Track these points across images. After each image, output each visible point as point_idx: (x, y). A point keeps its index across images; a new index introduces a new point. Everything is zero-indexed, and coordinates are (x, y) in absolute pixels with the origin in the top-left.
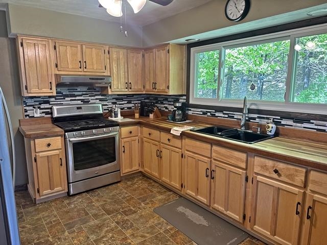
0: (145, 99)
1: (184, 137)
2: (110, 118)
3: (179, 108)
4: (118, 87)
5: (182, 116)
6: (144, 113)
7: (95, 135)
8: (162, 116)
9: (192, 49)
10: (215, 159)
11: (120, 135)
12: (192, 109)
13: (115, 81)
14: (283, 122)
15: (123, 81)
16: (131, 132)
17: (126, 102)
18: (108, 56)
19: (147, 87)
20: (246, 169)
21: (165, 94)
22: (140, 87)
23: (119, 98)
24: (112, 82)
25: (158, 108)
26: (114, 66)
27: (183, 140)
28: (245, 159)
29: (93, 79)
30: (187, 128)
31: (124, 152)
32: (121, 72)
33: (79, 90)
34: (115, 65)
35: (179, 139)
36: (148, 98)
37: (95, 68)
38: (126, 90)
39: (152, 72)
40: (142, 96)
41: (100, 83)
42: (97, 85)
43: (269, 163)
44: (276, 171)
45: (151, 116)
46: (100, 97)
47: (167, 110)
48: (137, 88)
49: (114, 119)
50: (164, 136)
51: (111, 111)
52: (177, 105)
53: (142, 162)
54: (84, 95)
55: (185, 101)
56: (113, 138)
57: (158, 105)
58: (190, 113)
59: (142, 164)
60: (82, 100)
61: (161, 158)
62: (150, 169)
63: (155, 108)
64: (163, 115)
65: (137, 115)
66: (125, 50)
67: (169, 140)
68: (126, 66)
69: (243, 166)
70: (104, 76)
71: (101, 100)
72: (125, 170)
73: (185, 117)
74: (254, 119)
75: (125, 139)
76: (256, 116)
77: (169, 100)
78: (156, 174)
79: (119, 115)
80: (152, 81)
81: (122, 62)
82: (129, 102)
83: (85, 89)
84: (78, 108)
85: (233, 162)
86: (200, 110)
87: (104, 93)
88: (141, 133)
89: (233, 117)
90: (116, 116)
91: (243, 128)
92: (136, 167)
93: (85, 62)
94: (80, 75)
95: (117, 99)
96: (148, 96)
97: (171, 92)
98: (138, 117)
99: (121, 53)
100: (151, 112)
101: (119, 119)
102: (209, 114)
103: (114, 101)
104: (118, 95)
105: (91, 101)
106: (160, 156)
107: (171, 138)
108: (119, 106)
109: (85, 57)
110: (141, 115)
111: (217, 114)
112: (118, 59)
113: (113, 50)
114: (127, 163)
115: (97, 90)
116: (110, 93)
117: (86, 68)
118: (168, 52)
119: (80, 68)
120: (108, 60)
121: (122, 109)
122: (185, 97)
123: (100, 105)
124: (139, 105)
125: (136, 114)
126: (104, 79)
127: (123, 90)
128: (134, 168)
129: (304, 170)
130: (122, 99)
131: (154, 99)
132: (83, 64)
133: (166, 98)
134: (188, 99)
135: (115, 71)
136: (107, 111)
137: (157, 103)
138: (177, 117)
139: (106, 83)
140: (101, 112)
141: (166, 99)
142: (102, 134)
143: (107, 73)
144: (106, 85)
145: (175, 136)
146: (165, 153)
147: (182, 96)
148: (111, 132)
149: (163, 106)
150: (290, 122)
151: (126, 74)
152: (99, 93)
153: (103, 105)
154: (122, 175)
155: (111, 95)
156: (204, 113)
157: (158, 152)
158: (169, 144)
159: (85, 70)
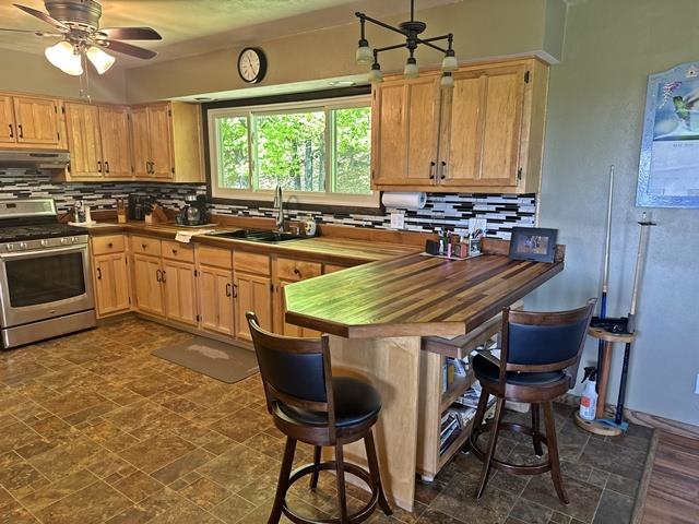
0: (137, 191)
1: (196, 244)
2: (70, 223)
3: (193, 204)
4: (82, 169)
5: (199, 215)
6: (135, 214)
7: (44, 248)
8: (169, 219)
9: (210, 112)
10: (237, 271)
11: (91, 250)
12: (217, 206)
13: (77, 158)
14: (325, 219)
15: (92, 158)
16: (111, 245)
17: (100, 196)
18: (62, 116)
19: (139, 170)
20: (270, 276)
21: (169, 181)
22: (126, 169)
23: (88, 188)
24: (72, 160)
25: (161, 205)
26: (75, 133)
27: (196, 251)
28: (268, 263)
29: (35, 155)
30: (201, 232)
31: (100, 278)
32: (89, 144)
33: (8, 174)
34: (78, 133)
35: (189, 248)
36: (143, 190)
37: (40, 137)
38: (100, 174)
39: (145, 144)
40: (131, 185)
41: (49, 163)
42: (42, 166)
43: (291, 263)
44: (296, 271)
45: (148, 219)
46: (50, 187)
47: (177, 209)
48: (118, 172)
49: (77, 224)
50: (167, 247)
51: (71, 212)
52: (191, 198)
53: (135, 296)
54: (19, 182)
55: (205, 193)
56: (79, 255)
57: (162, 201)
58: (214, 212)
59: (134, 299)
60: (15, 192)
61: (165, 282)
62: (148, 305)
63: (155, 206)
64: (170, 217)
65: (122, 218)
66: (95, 108)
67: (174, 252)
68: (97, 134)
69: (267, 272)
70: (56, 150)
71: (51, 192)
72: (104, 308)
73: (205, 219)
74: (294, 216)
75: (101, 258)
76: (296, 212)
77: (180, 191)
78: (159, 310)
79: (88, 217)
80: (146, 160)
81: (89, 127)
82: (107, 196)
83: (21, 172)
84: (9, 206)
85: (257, 269)
86: (228, 207)
87: (58, 179)
88: (130, 247)
89: (270, 216)
90: (82, 219)
91: (281, 230)
92: (123, 304)
93: (20, 126)
94: (12, 149)
95: (82, 190)
96: (143, 186)
97: (180, 177)
98: (124, 221)
99: (86, 112)
100: (149, 211)
101: (89, 223)
102: (240, 212)
103: (78, 193)
104: (85, 183)
105: (33, 195)
106: (162, 280)
107: (177, 248)
108: (87, 202)
109: (20, 118)
110: (131, 217)
111: (251, 213)
112: (81, 122)
113: (72, 106)
114: (107, 296)
115: (44, 174)
116: (69, 178)
117: (21, 136)
118: (170, 115)
119: (12, 136)
120: (63, 123)
121: (92, 208)
122: (204, 188)
123: (52, 201)
124: (126, 201)
125: (120, 217)
126: (57, 156)
127: (94, 174)
128: (119, 307)
129: (320, 265)
130: (92, 191)
131: (155, 191)
132: (15, 130)
133: (175, 189)
134: (209, 190)
135: (76, 142)
136: (65, 212)
137: (160, 197)
138: (191, 219)
139: (60, 163)
140: (53, 212)
141: (175, 191)
142: (57, 247)
143: (62, 146)
144: (61, 166)
145: (183, 245)
146: (171, 273)
147: (201, 184)
148: (73, 244)
149: (170, 202)
150: (331, 218)
151: (98, 147)
152: (47, 180)
153: (56, 201)
154: (98, 318)
155: (71, 183)
156: (235, 212)
157: (160, 274)
158: (177, 258)
159: (20, 140)
